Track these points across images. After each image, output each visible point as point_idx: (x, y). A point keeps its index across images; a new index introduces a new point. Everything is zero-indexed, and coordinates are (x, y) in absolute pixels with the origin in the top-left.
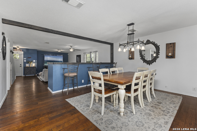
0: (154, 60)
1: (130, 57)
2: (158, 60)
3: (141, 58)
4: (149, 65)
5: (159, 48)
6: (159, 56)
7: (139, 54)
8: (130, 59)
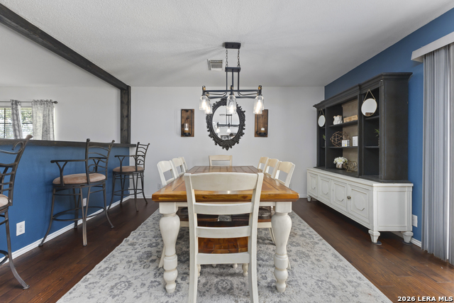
0: (236, 139)
1: (187, 129)
2: (242, 139)
3: (209, 133)
4: (227, 149)
5: (244, 115)
6: (244, 131)
7: (206, 124)
8: (184, 134)
